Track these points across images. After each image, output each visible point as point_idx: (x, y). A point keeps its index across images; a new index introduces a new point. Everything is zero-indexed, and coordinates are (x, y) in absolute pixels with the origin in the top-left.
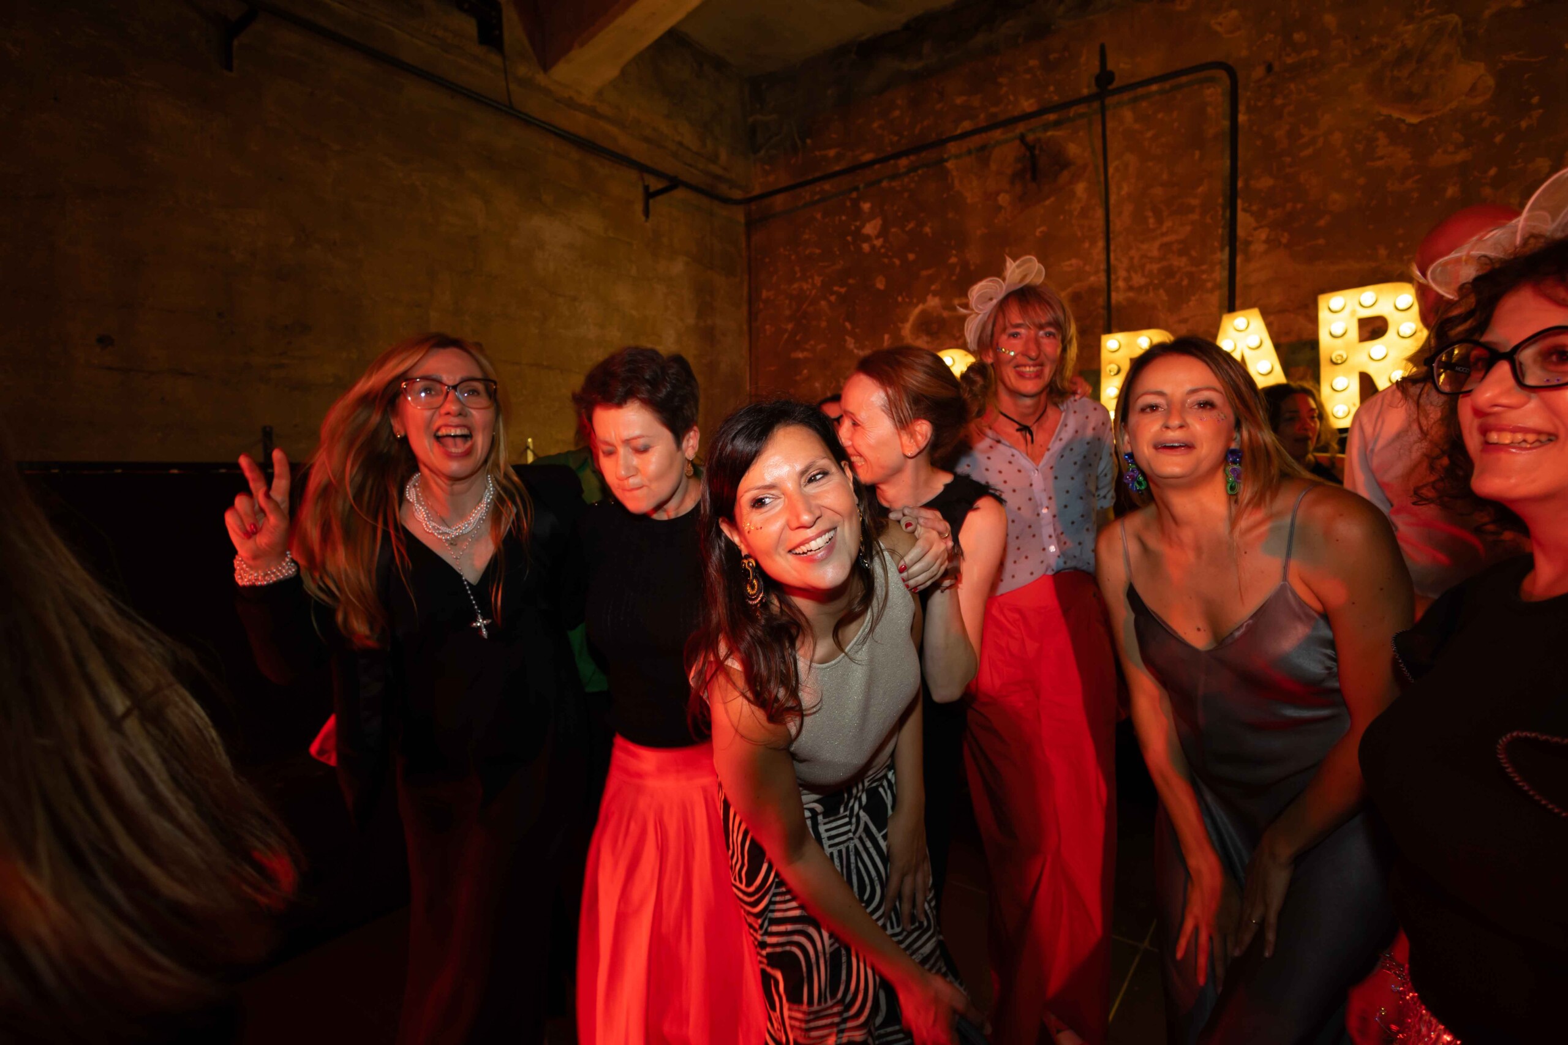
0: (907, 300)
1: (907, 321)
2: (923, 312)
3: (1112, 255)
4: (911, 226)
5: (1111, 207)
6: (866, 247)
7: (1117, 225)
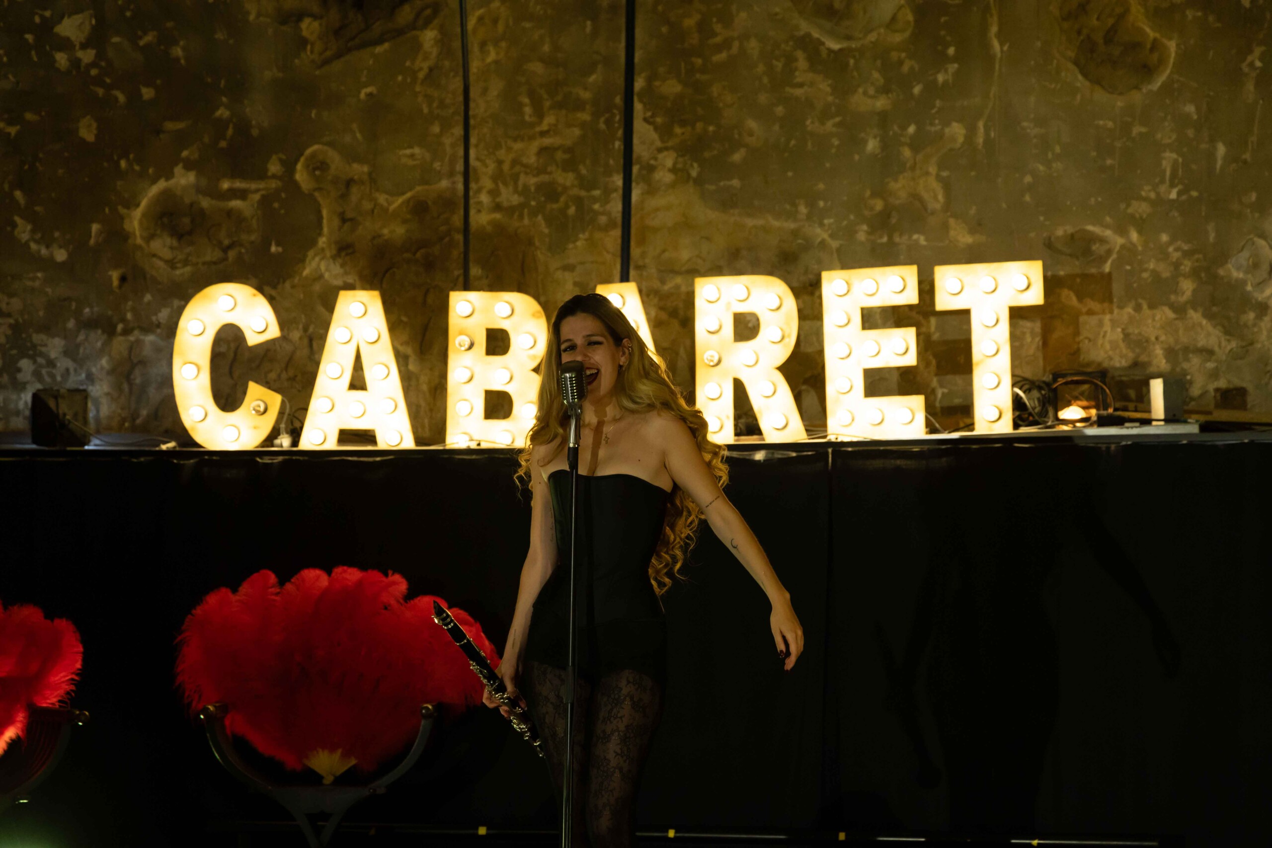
0: (137, 168)
1: (138, 205)
2: (166, 194)
3: (472, 153)
4: (149, 38)
5: (472, 78)
6: (61, 59)
7: (479, 107)
